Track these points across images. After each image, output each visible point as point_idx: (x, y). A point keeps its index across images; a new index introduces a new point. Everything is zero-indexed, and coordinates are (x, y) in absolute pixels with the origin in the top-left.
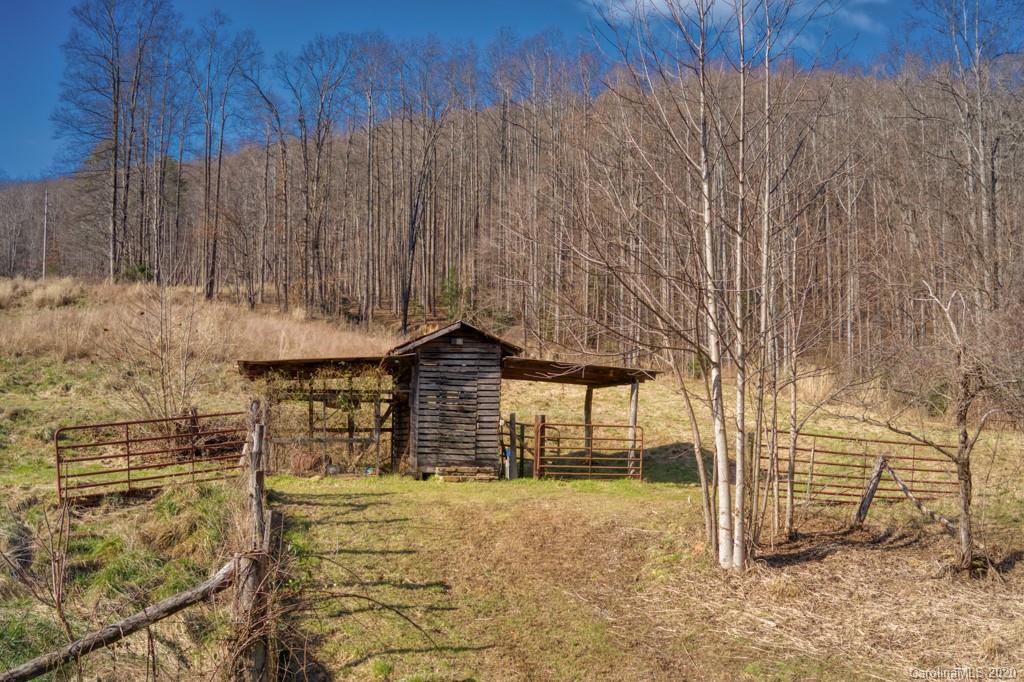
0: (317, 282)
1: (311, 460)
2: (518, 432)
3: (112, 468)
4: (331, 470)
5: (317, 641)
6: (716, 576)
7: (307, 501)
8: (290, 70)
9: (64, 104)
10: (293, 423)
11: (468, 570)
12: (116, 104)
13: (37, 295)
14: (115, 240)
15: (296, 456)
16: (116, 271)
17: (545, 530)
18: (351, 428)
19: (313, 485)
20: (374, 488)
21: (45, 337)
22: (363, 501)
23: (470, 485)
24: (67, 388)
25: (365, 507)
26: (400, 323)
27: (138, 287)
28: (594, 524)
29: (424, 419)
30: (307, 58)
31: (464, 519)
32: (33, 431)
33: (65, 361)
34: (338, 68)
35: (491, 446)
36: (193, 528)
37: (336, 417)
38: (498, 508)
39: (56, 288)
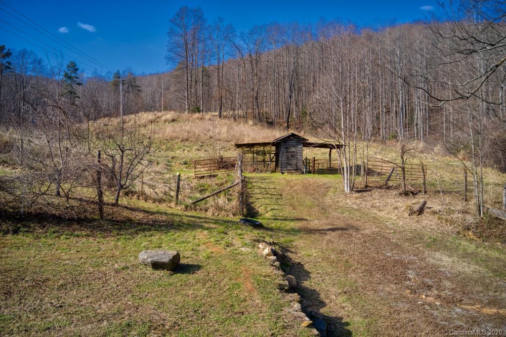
0: (257, 111)
1: (253, 169)
2: (308, 161)
3: (203, 171)
4: (258, 171)
5: (253, 203)
6: (343, 194)
7: (252, 178)
8: (245, 38)
9: (169, 53)
10: (249, 160)
11: (287, 192)
12: (187, 52)
13: (163, 118)
14: (188, 98)
15: (249, 168)
16: (188, 109)
17: (308, 185)
18: (264, 161)
19: (254, 175)
20: (269, 175)
21: (174, 135)
22: (265, 178)
23: (294, 175)
24: (184, 150)
25: (265, 179)
26: (286, 125)
27: (197, 115)
28: (320, 184)
29: (283, 159)
30: (251, 33)
31: (288, 182)
32: (178, 162)
33: (181, 142)
34: (262, 36)
35: (300, 165)
36: (226, 182)
37: (260, 158)
38: (298, 180)
39: (170, 115)
